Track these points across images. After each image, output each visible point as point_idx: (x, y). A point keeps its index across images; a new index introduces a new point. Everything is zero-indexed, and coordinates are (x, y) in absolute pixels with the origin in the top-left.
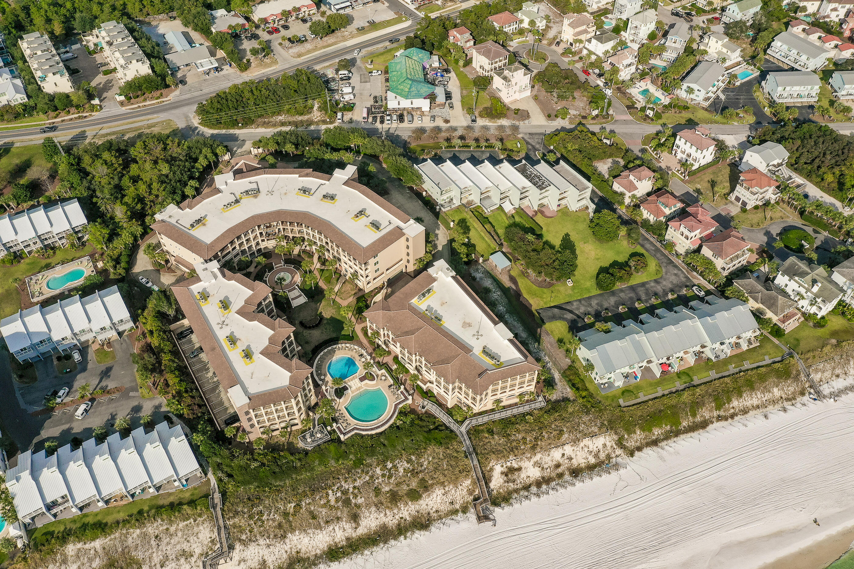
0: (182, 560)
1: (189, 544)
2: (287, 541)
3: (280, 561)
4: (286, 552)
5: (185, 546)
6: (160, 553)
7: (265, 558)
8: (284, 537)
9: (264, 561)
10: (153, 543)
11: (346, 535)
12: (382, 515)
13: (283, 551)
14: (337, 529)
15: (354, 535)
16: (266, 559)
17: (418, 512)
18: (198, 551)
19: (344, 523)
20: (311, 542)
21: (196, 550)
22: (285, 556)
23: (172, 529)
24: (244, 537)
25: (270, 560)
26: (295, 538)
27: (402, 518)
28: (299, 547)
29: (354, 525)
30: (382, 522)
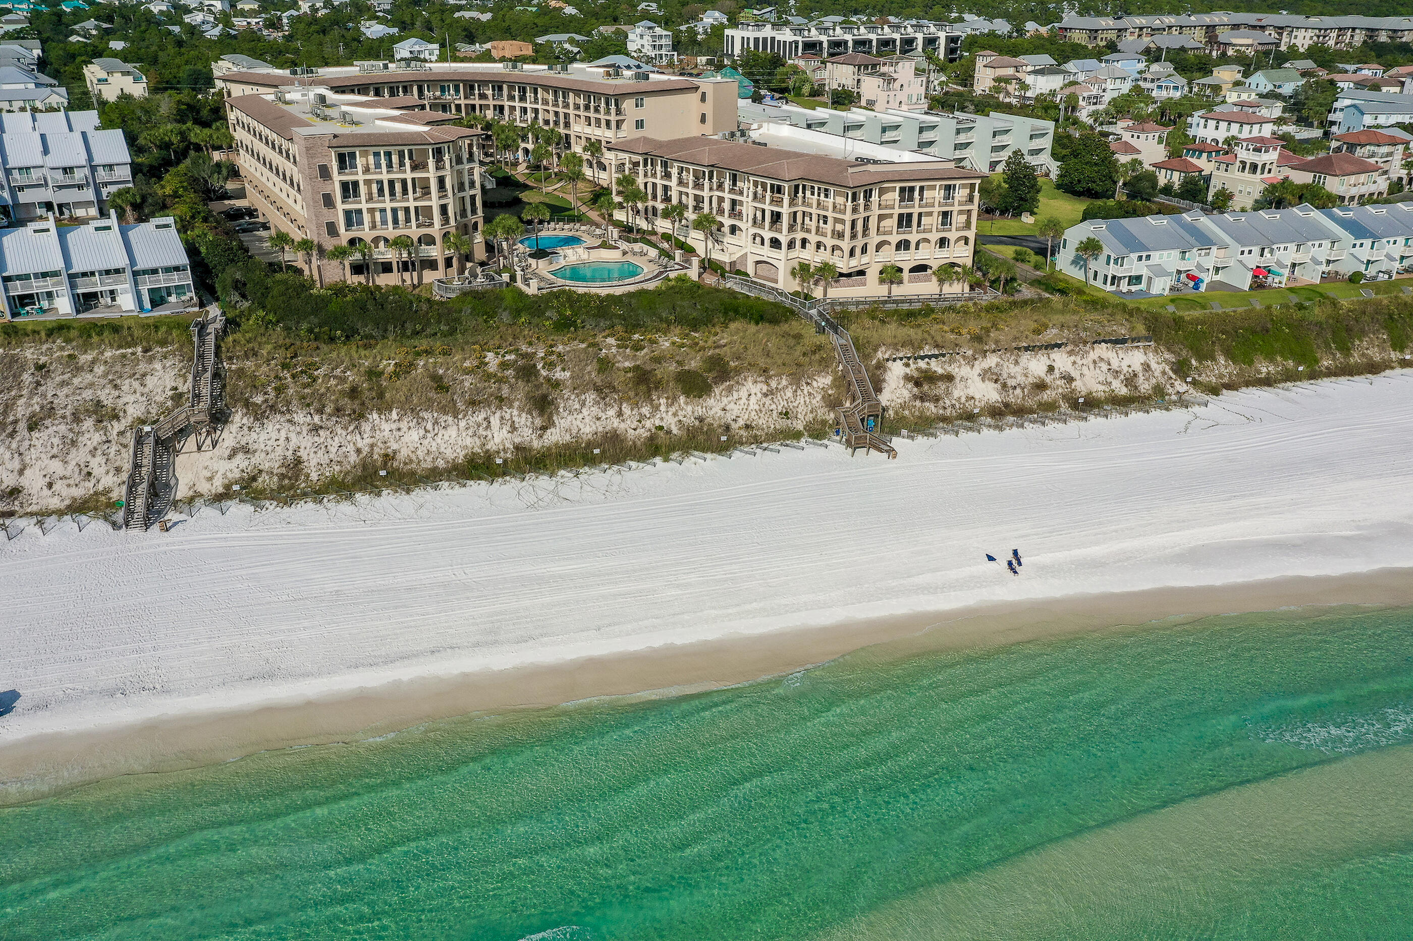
0: (89, 423)
1: (117, 393)
2: (366, 427)
3: (337, 468)
4: (358, 451)
5: (106, 396)
6: (36, 399)
7: (303, 454)
8: (359, 416)
9: (298, 461)
10: (27, 378)
11: (517, 440)
12: (611, 412)
13: (351, 448)
14: (495, 421)
15: (536, 444)
16: (305, 457)
17: (701, 420)
18: (134, 411)
19: (515, 413)
20: (425, 442)
21: (130, 410)
22: (353, 458)
23: (85, 358)
24: (259, 399)
25: (313, 463)
26: (386, 427)
27: (661, 428)
28: (395, 446)
29: (538, 422)
30: (609, 428)
